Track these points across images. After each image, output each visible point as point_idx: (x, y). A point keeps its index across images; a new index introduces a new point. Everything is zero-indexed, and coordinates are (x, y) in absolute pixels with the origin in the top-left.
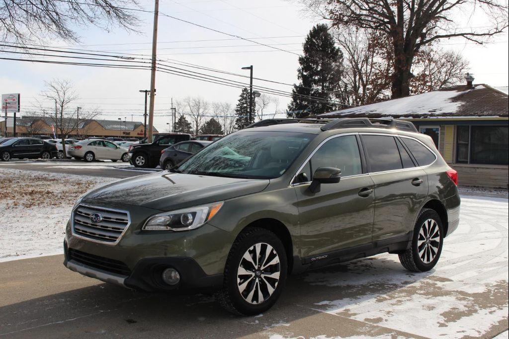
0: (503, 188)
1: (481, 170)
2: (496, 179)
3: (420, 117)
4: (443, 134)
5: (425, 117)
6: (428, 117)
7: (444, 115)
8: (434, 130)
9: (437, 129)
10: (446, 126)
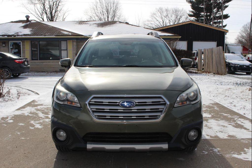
0: (58, 72)
1: (46, 63)
2: (53, 67)
3: (12, 36)
4: (23, 45)
5: (14, 36)
6: (16, 36)
7: (24, 35)
8: (18, 43)
9: (20, 43)
10: (25, 41)
